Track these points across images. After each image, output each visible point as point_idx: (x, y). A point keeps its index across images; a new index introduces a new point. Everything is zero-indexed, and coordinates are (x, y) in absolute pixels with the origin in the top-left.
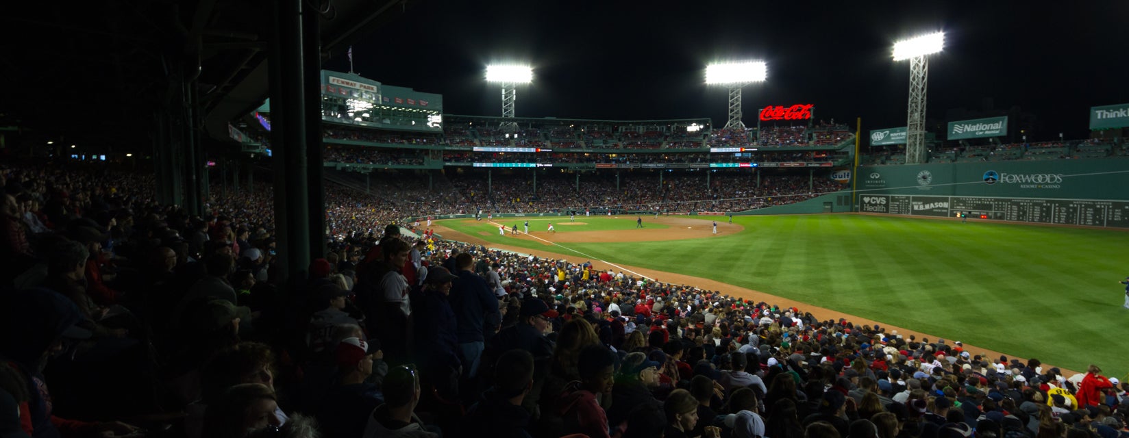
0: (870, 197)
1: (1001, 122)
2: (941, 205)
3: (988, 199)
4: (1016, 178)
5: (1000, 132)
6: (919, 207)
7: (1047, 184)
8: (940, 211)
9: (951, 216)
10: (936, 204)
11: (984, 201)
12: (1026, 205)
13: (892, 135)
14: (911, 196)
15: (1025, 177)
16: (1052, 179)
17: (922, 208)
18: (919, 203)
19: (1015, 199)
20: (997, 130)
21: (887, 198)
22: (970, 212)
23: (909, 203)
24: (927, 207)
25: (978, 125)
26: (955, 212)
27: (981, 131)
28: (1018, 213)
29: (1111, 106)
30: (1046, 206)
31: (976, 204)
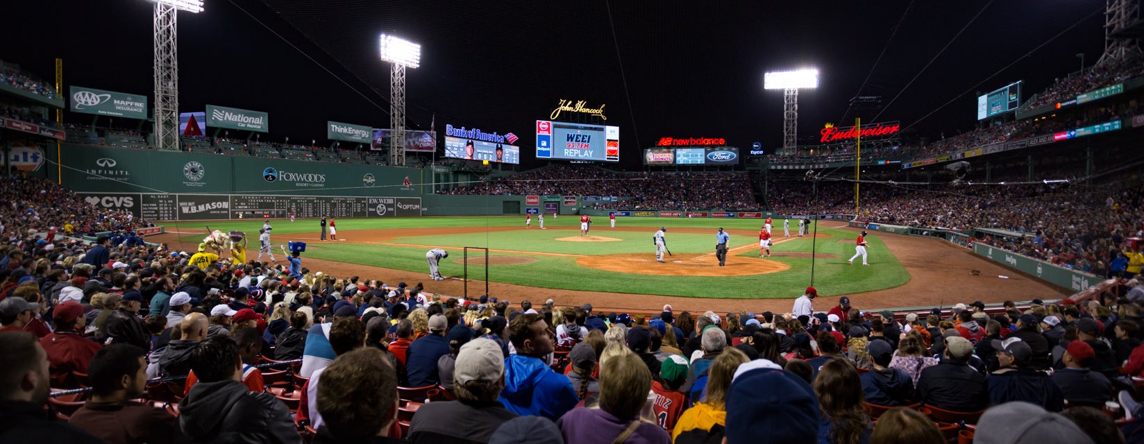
0: (101, 197)
1: (262, 118)
2: (219, 205)
3: (270, 197)
4: (292, 177)
5: (262, 128)
6: (190, 210)
7: (315, 183)
8: (219, 212)
10: (213, 204)
11: (266, 199)
12: (302, 203)
13: (115, 101)
14: (177, 194)
15: (299, 175)
16: (319, 178)
17: (194, 210)
18: (190, 204)
19: (293, 197)
20: (259, 125)
21: (136, 199)
22: (253, 212)
23: (174, 205)
24: (201, 208)
25: (239, 116)
26: (236, 213)
27: (243, 123)
28: (296, 210)
29: (339, 123)
30: (317, 203)
31: (259, 203)
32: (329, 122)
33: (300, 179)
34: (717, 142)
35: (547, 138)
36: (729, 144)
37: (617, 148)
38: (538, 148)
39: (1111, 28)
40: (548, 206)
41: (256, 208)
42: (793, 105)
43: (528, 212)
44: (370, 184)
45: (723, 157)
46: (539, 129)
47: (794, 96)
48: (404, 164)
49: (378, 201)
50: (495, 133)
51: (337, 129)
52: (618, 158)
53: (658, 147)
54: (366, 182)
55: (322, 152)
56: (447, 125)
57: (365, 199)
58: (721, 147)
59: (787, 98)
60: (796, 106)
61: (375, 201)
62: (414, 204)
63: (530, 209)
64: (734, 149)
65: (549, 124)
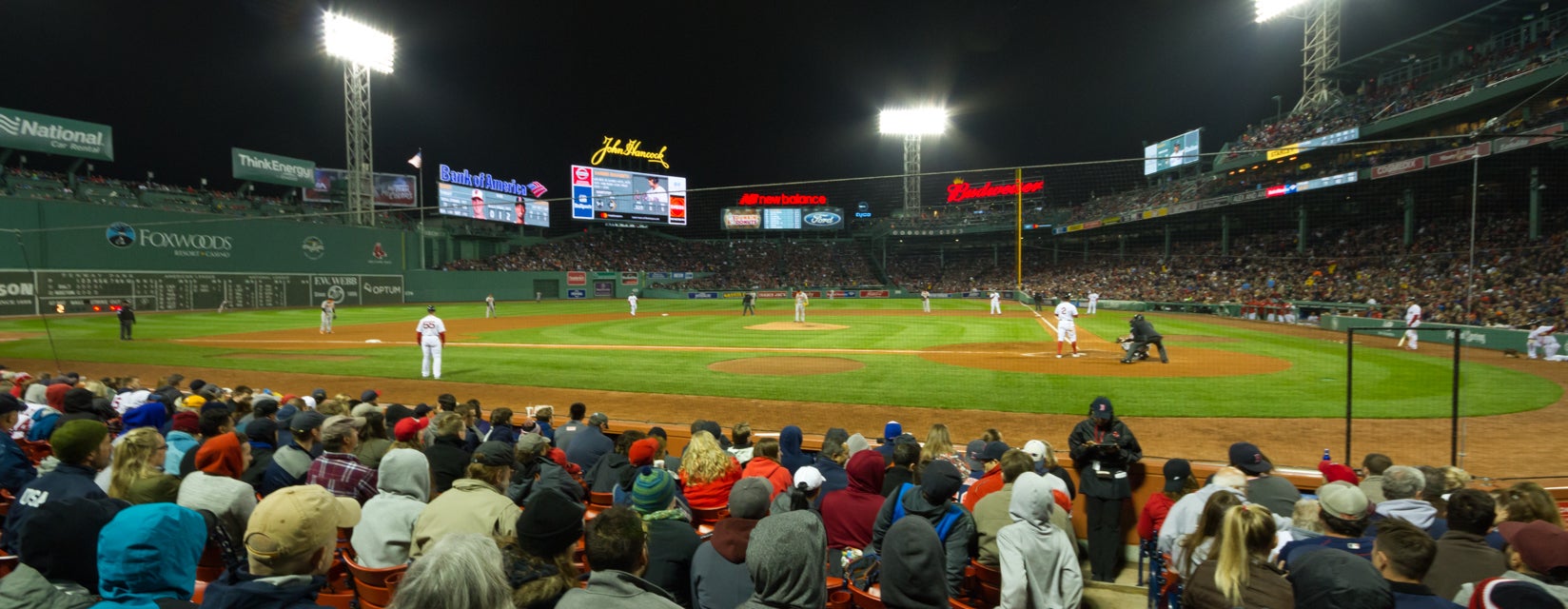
1: (100, 134)
2: (12, 289)
3: (122, 274)
4: (166, 239)
5: (99, 151)
7: (213, 250)
8: (12, 302)
9: (41, 312)
11: (114, 278)
12: (189, 284)
15: (179, 237)
16: (219, 243)
19: (169, 273)
20: (93, 146)
22: (87, 302)
25: (54, 128)
26: (51, 303)
27: (62, 141)
28: (177, 297)
29: (253, 152)
30: (216, 285)
31: (98, 284)
32: (235, 150)
33: (183, 244)
34: (816, 200)
35: (587, 191)
36: (831, 204)
37: (684, 208)
38: (575, 205)
39: (1310, 68)
40: (599, 286)
41: (93, 294)
42: (915, 154)
43: (570, 296)
44: (315, 254)
45: (825, 220)
46: (576, 179)
47: (916, 143)
48: (373, 223)
49: (331, 281)
50: (514, 181)
51: (248, 162)
52: (685, 220)
53: (740, 205)
54: (307, 250)
55: (222, 201)
56: (441, 166)
57: (306, 278)
58: (822, 207)
59: (908, 145)
60: (919, 155)
61: (325, 281)
62: (391, 286)
63: (573, 291)
64: (837, 210)
65: (589, 171)
